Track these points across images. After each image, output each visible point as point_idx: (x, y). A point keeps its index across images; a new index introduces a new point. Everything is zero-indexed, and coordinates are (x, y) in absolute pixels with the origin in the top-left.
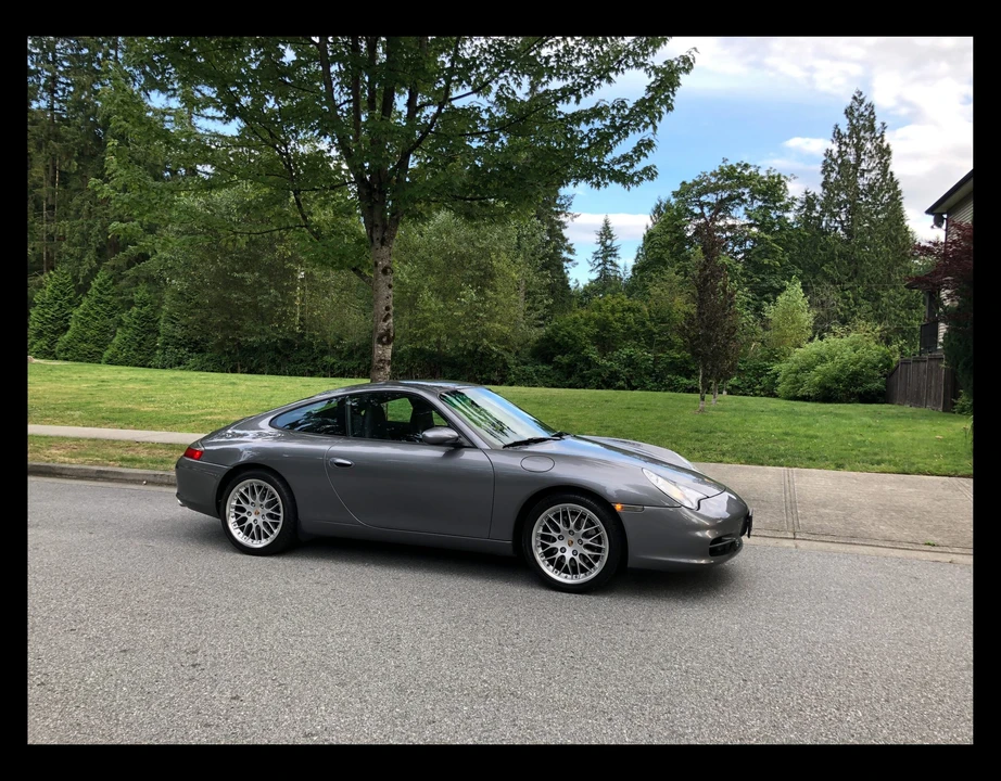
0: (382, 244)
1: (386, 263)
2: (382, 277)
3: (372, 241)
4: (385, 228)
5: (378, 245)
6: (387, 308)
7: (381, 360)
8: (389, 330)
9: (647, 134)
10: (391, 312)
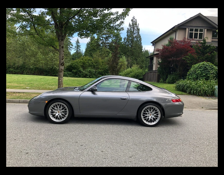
0: (62, 40)
1: (63, 46)
2: (61, 49)
3: (59, 40)
4: (62, 37)
5: (61, 41)
6: (63, 57)
7: (62, 70)
8: (63, 62)
9: (123, 20)
10: (64, 58)
